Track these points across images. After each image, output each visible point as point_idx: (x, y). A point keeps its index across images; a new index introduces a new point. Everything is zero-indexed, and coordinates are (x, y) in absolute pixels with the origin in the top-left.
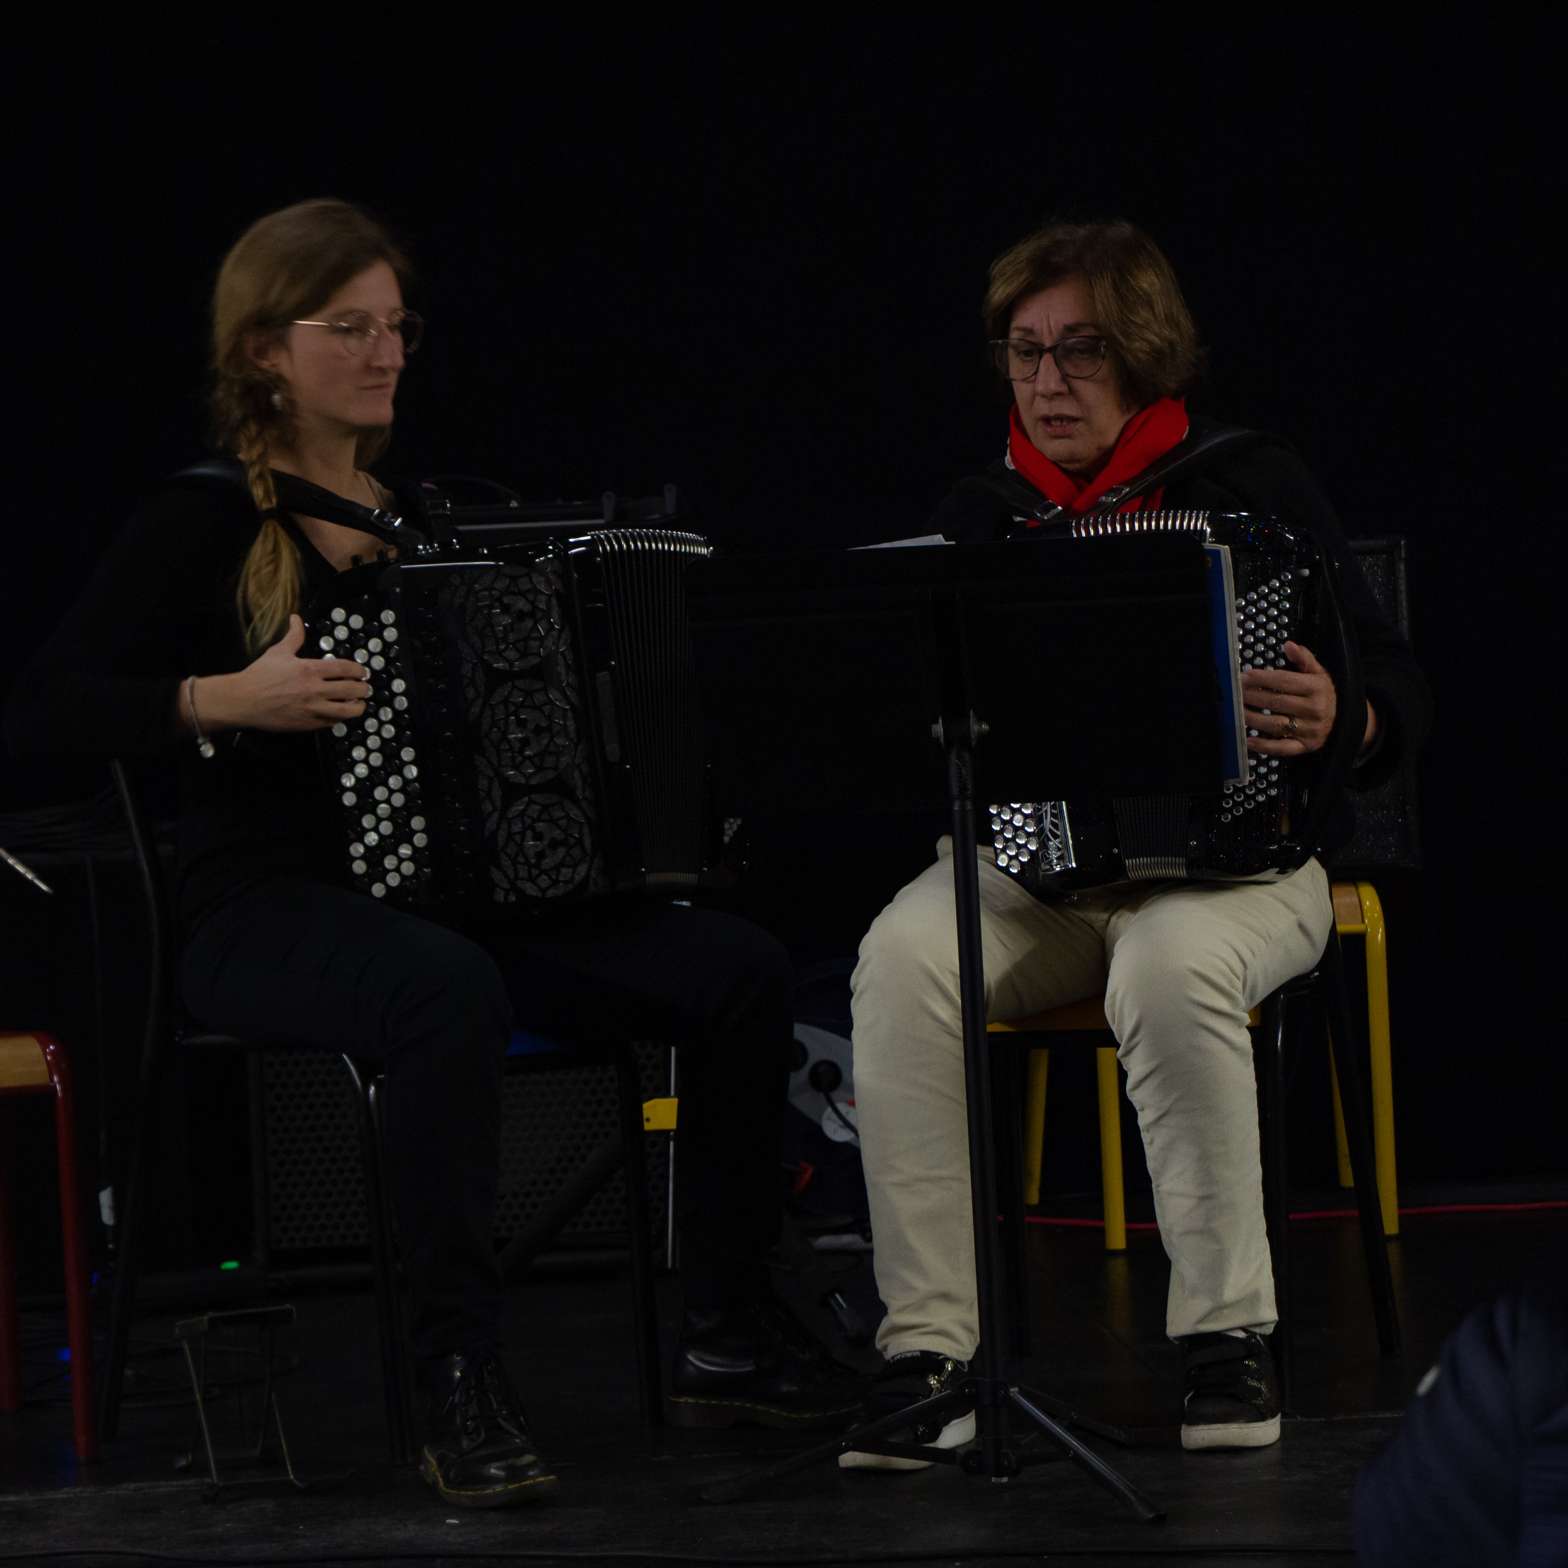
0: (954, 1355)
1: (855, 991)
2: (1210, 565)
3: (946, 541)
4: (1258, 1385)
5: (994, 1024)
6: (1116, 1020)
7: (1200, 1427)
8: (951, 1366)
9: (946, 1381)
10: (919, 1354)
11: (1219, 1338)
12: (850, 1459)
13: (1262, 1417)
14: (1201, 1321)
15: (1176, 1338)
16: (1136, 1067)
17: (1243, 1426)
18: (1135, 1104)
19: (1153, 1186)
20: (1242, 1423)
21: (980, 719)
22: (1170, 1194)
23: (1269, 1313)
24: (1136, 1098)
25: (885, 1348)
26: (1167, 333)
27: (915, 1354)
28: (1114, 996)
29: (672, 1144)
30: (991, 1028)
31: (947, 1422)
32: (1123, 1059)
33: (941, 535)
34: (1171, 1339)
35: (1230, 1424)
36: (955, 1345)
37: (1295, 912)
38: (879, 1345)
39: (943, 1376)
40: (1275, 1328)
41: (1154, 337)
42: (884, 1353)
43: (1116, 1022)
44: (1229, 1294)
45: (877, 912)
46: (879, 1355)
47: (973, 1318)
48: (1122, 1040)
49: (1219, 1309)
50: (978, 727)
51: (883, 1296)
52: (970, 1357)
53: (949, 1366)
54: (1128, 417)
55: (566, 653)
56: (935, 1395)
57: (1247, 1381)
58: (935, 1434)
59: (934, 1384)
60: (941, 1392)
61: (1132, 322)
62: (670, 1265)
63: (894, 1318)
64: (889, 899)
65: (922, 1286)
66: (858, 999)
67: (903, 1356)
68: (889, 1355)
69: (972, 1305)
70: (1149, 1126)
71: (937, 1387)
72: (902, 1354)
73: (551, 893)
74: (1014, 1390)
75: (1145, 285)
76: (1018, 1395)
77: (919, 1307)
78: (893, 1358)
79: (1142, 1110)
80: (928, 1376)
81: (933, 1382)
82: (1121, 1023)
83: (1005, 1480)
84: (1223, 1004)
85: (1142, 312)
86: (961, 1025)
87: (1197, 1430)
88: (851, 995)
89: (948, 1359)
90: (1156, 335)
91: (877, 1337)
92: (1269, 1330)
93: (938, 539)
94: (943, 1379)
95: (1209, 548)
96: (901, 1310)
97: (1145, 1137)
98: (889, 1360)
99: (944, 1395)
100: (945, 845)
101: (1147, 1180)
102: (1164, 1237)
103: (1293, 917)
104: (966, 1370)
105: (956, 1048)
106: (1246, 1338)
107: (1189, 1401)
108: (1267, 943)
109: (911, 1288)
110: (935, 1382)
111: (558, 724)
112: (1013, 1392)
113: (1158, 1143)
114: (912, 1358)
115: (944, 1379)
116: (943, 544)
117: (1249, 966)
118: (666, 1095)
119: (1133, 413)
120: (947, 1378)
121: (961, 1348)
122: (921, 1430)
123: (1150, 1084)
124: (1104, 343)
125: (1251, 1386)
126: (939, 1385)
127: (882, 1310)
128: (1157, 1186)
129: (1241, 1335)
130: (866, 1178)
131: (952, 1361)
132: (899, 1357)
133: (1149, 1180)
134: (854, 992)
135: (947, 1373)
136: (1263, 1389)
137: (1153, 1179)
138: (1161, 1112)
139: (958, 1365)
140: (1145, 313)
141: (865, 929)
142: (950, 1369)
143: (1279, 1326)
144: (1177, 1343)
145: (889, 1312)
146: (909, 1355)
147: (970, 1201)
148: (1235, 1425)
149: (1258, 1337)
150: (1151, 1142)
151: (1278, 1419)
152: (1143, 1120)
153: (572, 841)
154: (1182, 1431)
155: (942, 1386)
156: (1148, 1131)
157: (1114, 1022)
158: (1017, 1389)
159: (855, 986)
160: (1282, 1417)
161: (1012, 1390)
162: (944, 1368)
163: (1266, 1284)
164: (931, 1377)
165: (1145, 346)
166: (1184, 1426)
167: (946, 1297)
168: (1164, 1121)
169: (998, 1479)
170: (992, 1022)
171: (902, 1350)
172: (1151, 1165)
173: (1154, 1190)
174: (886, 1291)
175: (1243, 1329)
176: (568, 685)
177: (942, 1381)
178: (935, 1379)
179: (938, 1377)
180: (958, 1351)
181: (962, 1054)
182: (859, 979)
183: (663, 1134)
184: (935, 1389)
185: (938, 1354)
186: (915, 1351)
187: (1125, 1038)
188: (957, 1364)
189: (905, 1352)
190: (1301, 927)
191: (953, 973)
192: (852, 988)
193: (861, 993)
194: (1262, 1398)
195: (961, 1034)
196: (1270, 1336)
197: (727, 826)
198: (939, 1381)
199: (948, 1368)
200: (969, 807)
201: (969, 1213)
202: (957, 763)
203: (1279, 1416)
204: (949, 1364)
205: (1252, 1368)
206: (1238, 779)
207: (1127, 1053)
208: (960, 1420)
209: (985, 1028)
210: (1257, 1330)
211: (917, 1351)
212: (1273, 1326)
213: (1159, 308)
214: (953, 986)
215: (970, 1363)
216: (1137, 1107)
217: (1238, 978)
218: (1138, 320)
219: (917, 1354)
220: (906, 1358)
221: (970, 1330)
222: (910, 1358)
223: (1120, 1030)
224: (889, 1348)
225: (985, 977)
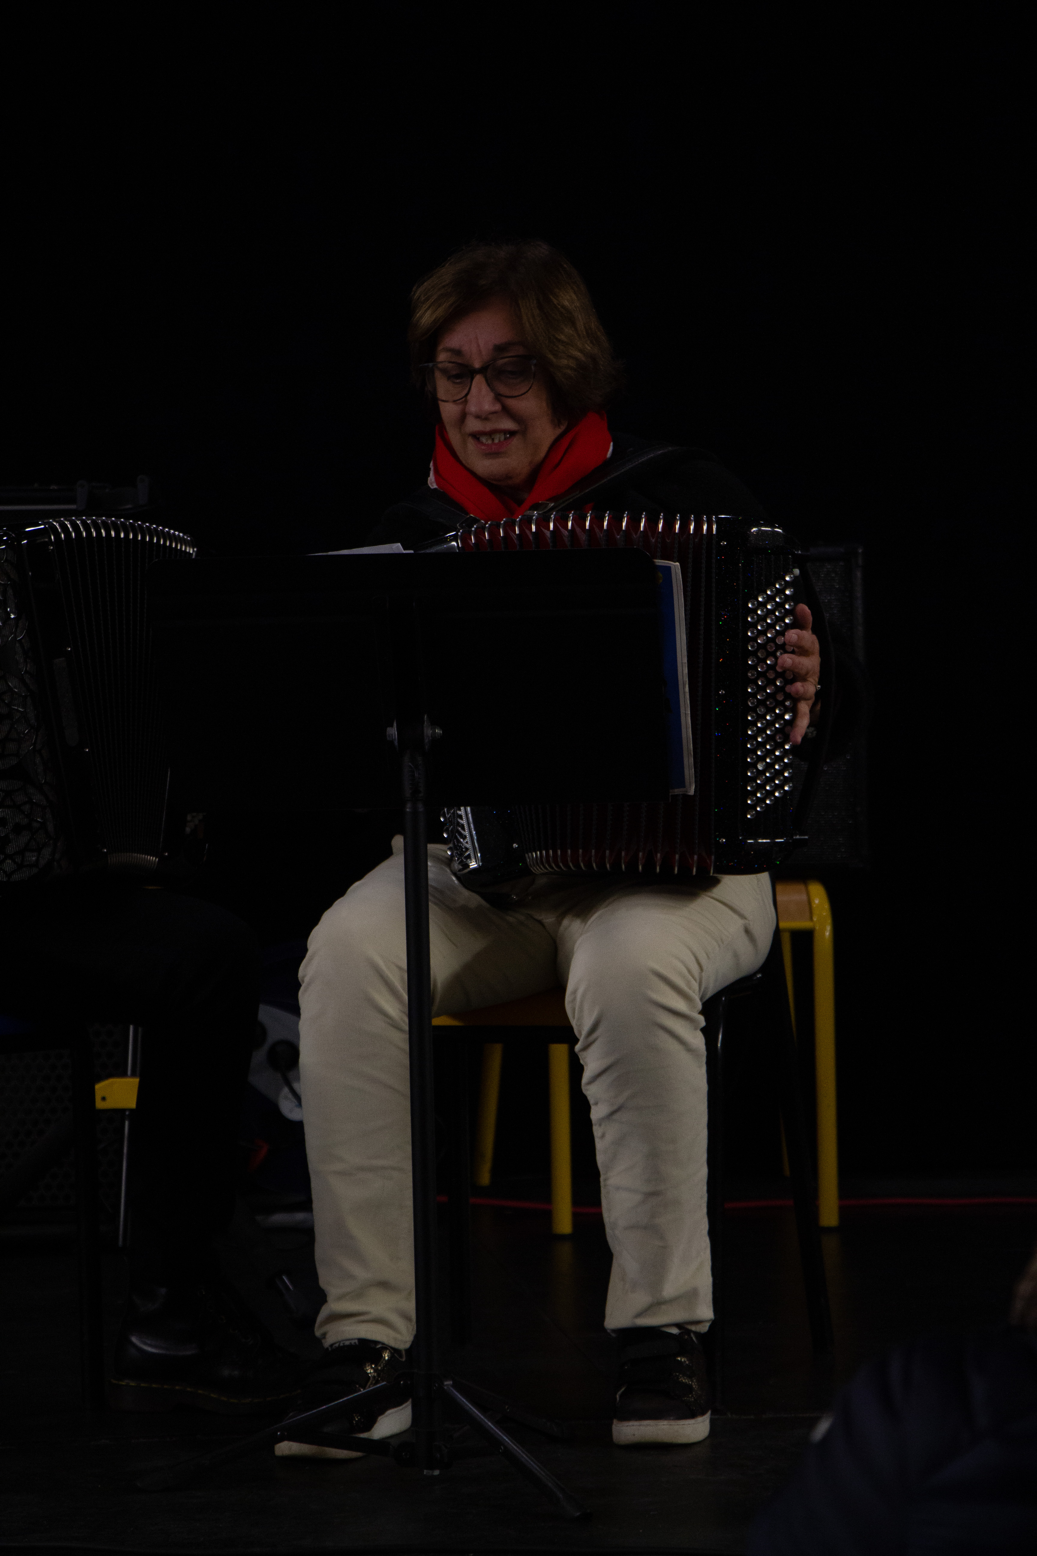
0: (392, 1344)
1: (303, 982)
2: (661, 581)
3: (405, 549)
4: (689, 1382)
5: (442, 1017)
6: (576, 1014)
7: (631, 1423)
8: (388, 1356)
9: (382, 1370)
10: (356, 1341)
11: (654, 1333)
12: (285, 1448)
13: (692, 1414)
14: (639, 1315)
15: (614, 1331)
16: (592, 1063)
17: (673, 1422)
18: (589, 1098)
19: (602, 1179)
20: (672, 1420)
21: (434, 723)
22: (618, 1188)
23: (705, 1312)
24: (591, 1091)
25: (324, 1335)
26: (589, 348)
27: (353, 1342)
28: (575, 992)
29: (127, 1123)
30: (437, 1021)
31: (382, 1412)
32: (581, 1053)
33: (399, 544)
34: (609, 1331)
35: (662, 1421)
36: (392, 1333)
37: (742, 916)
38: (318, 1333)
39: (380, 1366)
40: (710, 1327)
41: (579, 354)
42: (323, 1341)
43: (576, 1016)
44: (669, 1290)
45: (328, 905)
46: (318, 1341)
47: (410, 1306)
48: (581, 1034)
49: (658, 1304)
50: (431, 732)
51: (322, 1283)
52: (408, 1345)
53: (386, 1355)
54: (559, 431)
55: (23, 641)
56: (369, 1387)
57: (678, 1378)
58: (370, 1424)
59: (371, 1373)
60: (377, 1382)
61: (557, 339)
62: (120, 1243)
63: (333, 1306)
64: (341, 892)
65: (361, 1274)
66: (305, 991)
67: (341, 1345)
68: (328, 1342)
69: (410, 1293)
70: (601, 1121)
71: (374, 1376)
72: (340, 1342)
73: (16, 877)
74: (448, 1382)
75: (566, 303)
76: (452, 1389)
77: (359, 1294)
78: (331, 1345)
79: (596, 1104)
80: (366, 1365)
81: (370, 1371)
82: (580, 1018)
83: (437, 1472)
84: (680, 1005)
85: (566, 330)
86: (407, 1020)
87: (627, 1426)
88: (299, 986)
89: (385, 1347)
90: (581, 351)
91: (317, 1325)
92: (704, 1328)
93: (397, 548)
94: (379, 1368)
95: (660, 564)
96: (341, 1298)
97: (597, 1131)
98: (327, 1349)
99: (379, 1387)
100: (398, 842)
101: (595, 1174)
102: (608, 1231)
103: (740, 922)
104: (404, 1359)
105: (401, 1040)
106: (680, 1334)
107: (621, 1396)
108: (719, 946)
109: (352, 1277)
110: (372, 1371)
111: (18, 711)
112: (447, 1385)
113: (609, 1138)
114: (350, 1347)
115: (381, 1368)
116: (401, 552)
117: (705, 968)
118: (124, 1074)
119: (563, 428)
120: (384, 1367)
121: (398, 1336)
122: (357, 1419)
123: (606, 1079)
124: (535, 361)
125: (683, 1382)
126: (376, 1374)
127: (321, 1297)
128: (605, 1180)
129: (675, 1331)
130: (310, 1166)
131: (390, 1351)
132: (337, 1345)
133: (597, 1174)
134: (301, 983)
135: (384, 1362)
136: (694, 1386)
137: (601, 1173)
138: (615, 1107)
139: (395, 1355)
140: (568, 330)
141: (315, 920)
142: (387, 1358)
143: (714, 1324)
144: (613, 1335)
145: (328, 1299)
146: (347, 1343)
147: (411, 1190)
148: (665, 1422)
149: (692, 1335)
150: (603, 1136)
151: (707, 1417)
152: (596, 1114)
153: (35, 825)
154: (614, 1426)
155: (379, 1375)
156: (600, 1125)
157: (574, 1017)
158: (451, 1382)
159: (304, 977)
160: (712, 1414)
161: (446, 1383)
162: (381, 1357)
163: (705, 1281)
164: (368, 1366)
165: (572, 363)
166: (615, 1421)
167: (384, 1285)
168: (616, 1117)
169: (430, 1472)
170: (438, 1015)
171: (340, 1339)
172: (600, 1158)
173: (602, 1184)
174: (327, 1279)
175: (678, 1325)
176: (26, 672)
177: (379, 1370)
178: (372, 1368)
179: (375, 1366)
180: (395, 1339)
181: (407, 1047)
182: (308, 970)
183: (120, 1113)
184: (371, 1378)
185: (376, 1342)
186: (352, 1339)
187: (584, 1032)
188: (395, 1351)
189: (343, 1341)
190: (747, 931)
191: (400, 968)
192: (299, 979)
193: (309, 984)
194: (692, 1396)
195: (407, 1028)
196: (705, 1334)
197: (189, 818)
198: (376, 1370)
199: (385, 1357)
200: (421, 808)
201: (410, 1203)
202: (410, 766)
203: (709, 1413)
204: (386, 1353)
205: (685, 1365)
206: (684, 789)
207: (585, 1048)
208: (396, 1409)
209: (430, 1022)
210: (693, 1328)
211: (355, 1339)
212: (708, 1324)
213: (580, 325)
214: (399, 980)
215: (408, 1351)
216: (592, 1101)
217: (695, 980)
218: (562, 337)
219: (355, 1343)
220: (344, 1346)
221: (407, 1318)
222: (348, 1346)
223: (580, 1026)
224: (327, 1336)
225: (432, 972)
